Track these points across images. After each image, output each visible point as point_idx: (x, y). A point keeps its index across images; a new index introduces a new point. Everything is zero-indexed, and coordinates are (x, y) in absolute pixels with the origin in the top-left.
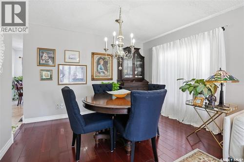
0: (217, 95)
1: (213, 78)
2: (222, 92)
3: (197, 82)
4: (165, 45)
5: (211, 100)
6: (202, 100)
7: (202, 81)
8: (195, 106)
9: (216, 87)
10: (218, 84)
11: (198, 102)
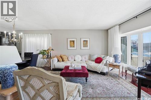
0: (49, 54)
1: (48, 50)
2: (50, 53)
3: (44, 51)
4: (30, 35)
5: (48, 56)
6: (45, 56)
7: (45, 50)
8: (43, 58)
9: (49, 52)
10: (49, 51)
11: (44, 57)
